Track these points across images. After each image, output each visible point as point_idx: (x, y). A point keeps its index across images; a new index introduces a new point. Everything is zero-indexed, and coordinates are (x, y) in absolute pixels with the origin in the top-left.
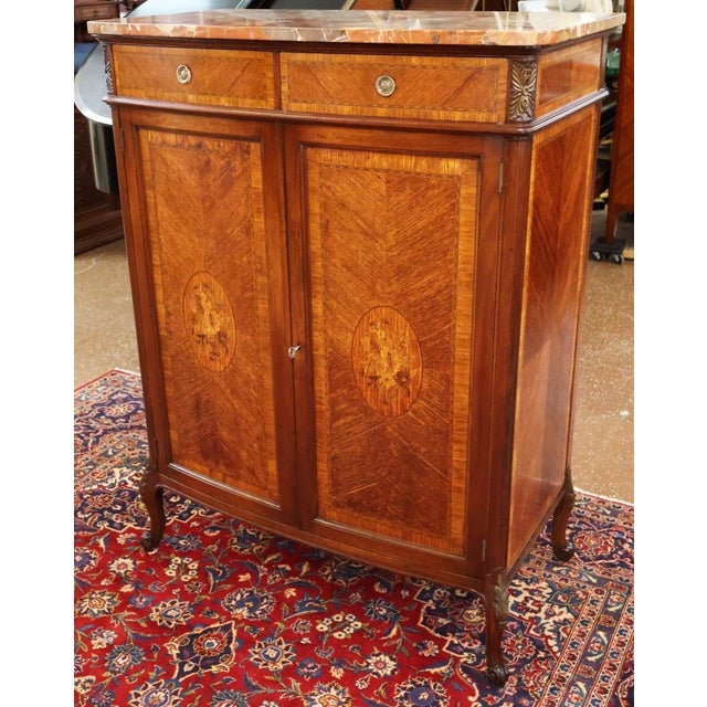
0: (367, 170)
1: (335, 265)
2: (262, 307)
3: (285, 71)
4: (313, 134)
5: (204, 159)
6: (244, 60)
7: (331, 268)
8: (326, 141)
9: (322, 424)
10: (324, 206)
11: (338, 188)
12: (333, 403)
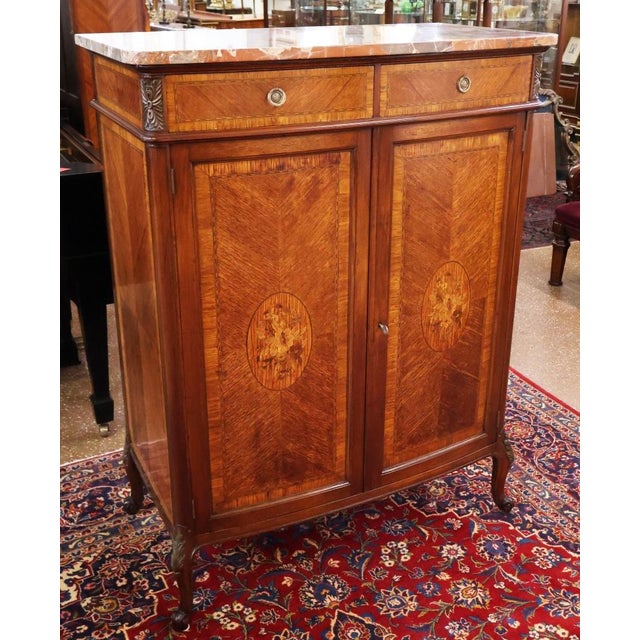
0: (442, 154)
1: (412, 241)
2: (342, 304)
3: (384, 81)
4: (405, 134)
5: (286, 179)
6: (346, 76)
7: (410, 245)
8: (416, 137)
9: (391, 385)
10: (407, 194)
11: (419, 175)
12: (403, 361)
